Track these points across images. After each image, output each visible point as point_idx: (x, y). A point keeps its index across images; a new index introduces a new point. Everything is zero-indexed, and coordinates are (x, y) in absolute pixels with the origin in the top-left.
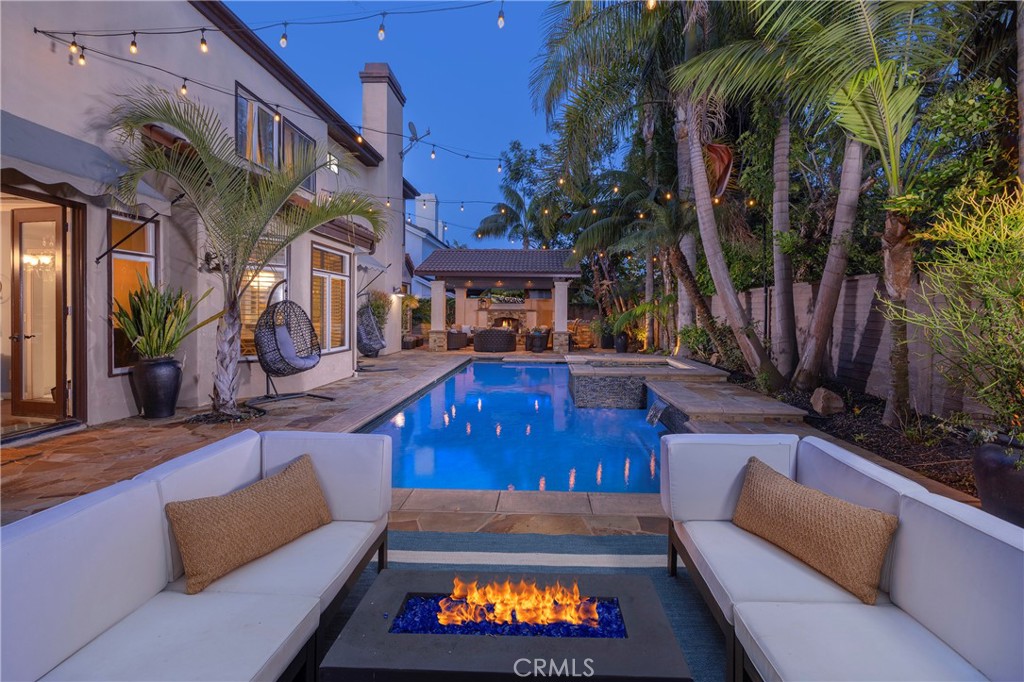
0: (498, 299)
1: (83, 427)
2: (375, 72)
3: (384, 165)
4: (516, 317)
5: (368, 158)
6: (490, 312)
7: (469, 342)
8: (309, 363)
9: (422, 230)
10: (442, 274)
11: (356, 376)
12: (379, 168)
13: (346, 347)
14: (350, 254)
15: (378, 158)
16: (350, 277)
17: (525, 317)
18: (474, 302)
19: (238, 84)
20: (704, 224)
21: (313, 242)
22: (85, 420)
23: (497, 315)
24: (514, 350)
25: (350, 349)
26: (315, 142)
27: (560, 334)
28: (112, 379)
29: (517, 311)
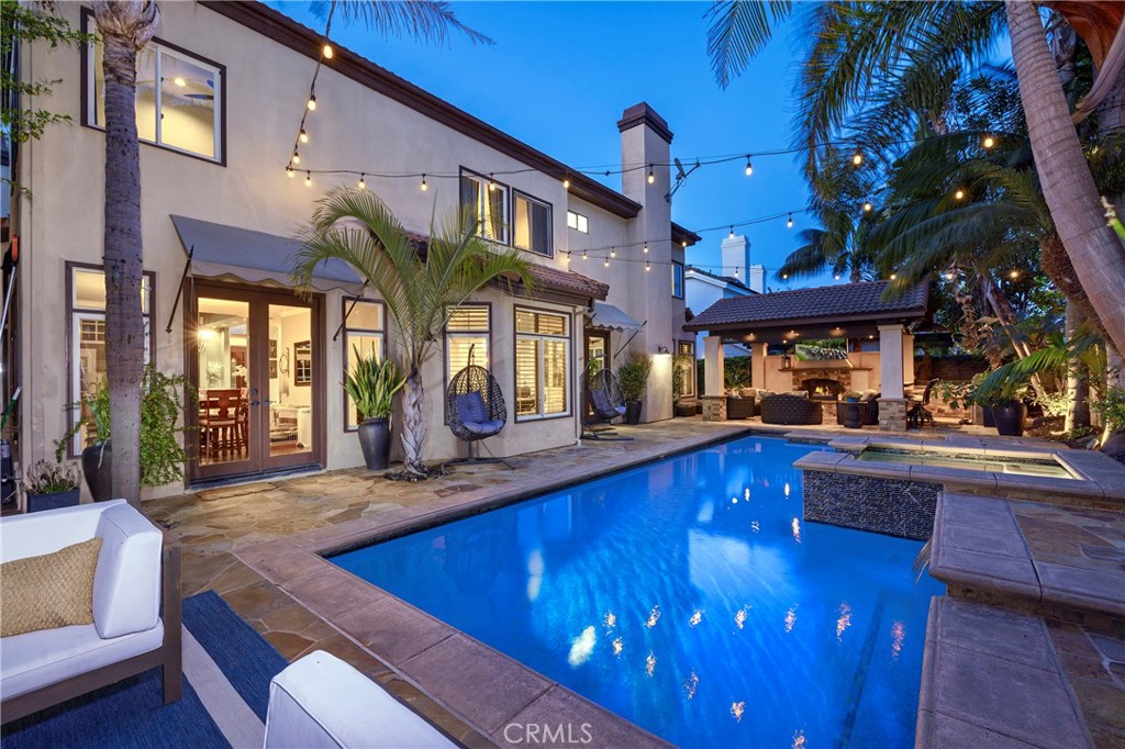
0: (809, 352)
1: (324, 471)
2: (632, 117)
3: (643, 213)
4: (833, 377)
5: (622, 209)
6: (796, 372)
7: (756, 411)
8: (488, 429)
9: (722, 279)
10: (719, 328)
11: (579, 444)
12: (638, 218)
13: (568, 413)
14: (570, 314)
15: (637, 207)
16: (570, 338)
17: (849, 378)
18: (778, 361)
19: (461, 168)
20: (1049, 174)
21: (515, 306)
22: (325, 466)
23: (805, 376)
24: (820, 423)
25: (571, 415)
26: (551, 205)
27: (889, 402)
28: (347, 434)
29: (836, 369)
